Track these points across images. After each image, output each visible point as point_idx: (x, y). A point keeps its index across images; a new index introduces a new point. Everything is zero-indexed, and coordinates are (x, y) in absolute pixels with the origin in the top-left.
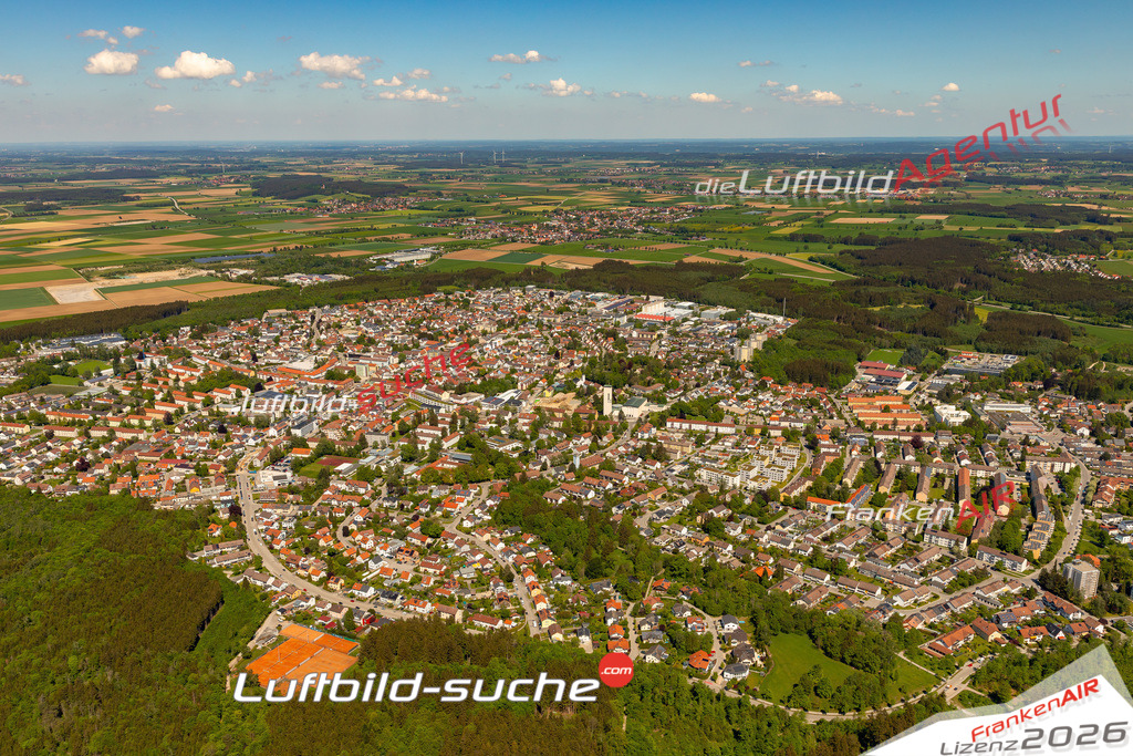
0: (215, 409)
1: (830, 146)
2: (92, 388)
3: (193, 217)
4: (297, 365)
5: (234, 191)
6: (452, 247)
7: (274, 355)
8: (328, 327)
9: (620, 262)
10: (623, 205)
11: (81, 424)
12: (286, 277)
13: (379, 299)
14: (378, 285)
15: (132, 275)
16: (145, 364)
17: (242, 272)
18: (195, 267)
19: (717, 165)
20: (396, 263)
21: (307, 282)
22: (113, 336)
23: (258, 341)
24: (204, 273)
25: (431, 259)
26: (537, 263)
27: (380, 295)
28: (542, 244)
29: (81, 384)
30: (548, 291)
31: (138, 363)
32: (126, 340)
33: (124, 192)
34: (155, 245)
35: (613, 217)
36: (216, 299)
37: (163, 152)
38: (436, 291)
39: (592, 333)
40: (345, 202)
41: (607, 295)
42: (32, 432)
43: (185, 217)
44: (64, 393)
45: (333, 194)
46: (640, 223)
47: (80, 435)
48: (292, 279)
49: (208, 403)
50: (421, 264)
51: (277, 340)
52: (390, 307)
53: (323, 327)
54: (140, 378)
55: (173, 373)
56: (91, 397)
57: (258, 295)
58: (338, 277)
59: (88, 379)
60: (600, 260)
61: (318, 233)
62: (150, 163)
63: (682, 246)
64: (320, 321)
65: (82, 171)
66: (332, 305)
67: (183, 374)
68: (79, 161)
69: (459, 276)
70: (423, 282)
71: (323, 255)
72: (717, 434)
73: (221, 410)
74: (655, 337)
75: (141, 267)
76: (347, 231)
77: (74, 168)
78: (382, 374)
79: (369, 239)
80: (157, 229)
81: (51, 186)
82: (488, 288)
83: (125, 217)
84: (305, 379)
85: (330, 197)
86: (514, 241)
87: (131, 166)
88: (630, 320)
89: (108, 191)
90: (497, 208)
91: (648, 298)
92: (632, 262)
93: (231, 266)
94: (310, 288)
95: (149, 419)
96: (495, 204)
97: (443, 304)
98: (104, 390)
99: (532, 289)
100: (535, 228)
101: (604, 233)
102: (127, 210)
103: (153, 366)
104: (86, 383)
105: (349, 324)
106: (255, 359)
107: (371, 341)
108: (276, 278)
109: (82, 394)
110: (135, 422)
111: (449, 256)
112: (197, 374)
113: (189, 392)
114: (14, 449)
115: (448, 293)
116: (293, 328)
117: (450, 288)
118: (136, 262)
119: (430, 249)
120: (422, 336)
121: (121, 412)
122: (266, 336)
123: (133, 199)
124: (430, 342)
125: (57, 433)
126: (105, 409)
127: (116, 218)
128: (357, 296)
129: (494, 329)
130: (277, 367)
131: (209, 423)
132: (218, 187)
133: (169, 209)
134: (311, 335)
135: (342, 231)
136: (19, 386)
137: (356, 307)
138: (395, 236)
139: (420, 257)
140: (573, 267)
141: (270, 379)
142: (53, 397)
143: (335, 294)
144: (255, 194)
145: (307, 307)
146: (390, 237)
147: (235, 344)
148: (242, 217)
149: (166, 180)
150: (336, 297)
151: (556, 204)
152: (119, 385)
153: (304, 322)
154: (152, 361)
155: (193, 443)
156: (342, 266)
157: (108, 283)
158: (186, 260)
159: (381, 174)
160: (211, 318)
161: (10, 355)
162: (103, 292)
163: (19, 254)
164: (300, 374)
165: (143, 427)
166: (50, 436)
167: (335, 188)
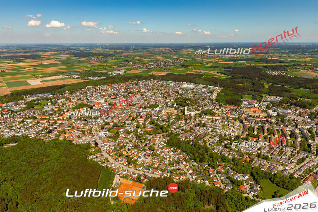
2: (46, 109)
3: (60, 62)
4: (99, 101)
6: (128, 70)
7: (92, 99)
8: (104, 91)
10: (167, 59)
11: (46, 119)
12: (89, 78)
13: (115, 83)
14: (113, 80)
15: (48, 77)
16: (59, 101)
17: (77, 76)
18: (64, 75)
20: (116, 74)
21: (95, 79)
22: (48, 94)
23: (87, 95)
24: (67, 76)
25: (124, 73)
26: (151, 74)
28: (150, 69)
29: (43, 107)
30: (157, 81)
31: (57, 101)
32: (52, 95)
33: (41, 56)
34: (52, 69)
35: (165, 62)
36: (73, 84)
38: (128, 81)
40: (98, 58)
41: (172, 82)
42: (33, 121)
43: (58, 62)
44: (39, 110)
46: (173, 63)
47: (47, 122)
48: (91, 78)
50: (122, 74)
51: (92, 95)
52: (118, 85)
54: (59, 105)
55: (68, 104)
56: (47, 111)
57: (84, 82)
58: (103, 78)
59: (45, 106)
60: (167, 73)
61: (93, 66)
63: (184, 69)
64: (102, 89)
66: (103, 85)
67: (70, 104)
69: (133, 77)
70: (125, 79)
71: (97, 72)
76: (101, 66)
79: (107, 67)
80: (52, 65)
81: (21, 54)
82: (141, 80)
83: (42, 62)
84: (103, 105)
85: (94, 57)
86: (143, 68)
89: (36, 55)
91: (182, 83)
92: (175, 73)
93: (74, 75)
94: (96, 81)
95: (65, 117)
96: (135, 59)
97: (131, 84)
98: (50, 109)
99: (152, 80)
100: (147, 65)
101: (164, 66)
102: (42, 60)
105: (109, 90)
106: (88, 100)
107: (117, 95)
108: (87, 78)
109: (44, 110)
110: (61, 118)
111: (128, 72)
112: (74, 104)
113: (73, 109)
114: (29, 126)
115: (132, 82)
116: (95, 91)
117: (132, 80)
118: (49, 74)
119: (123, 70)
121: (56, 115)
122: (89, 94)
123: (43, 58)
124: (132, 95)
125: (41, 122)
126: (52, 114)
127: (40, 62)
128: (109, 82)
129: (147, 91)
130: (94, 102)
131: (81, 118)
133: (53, 60)
134: (100, 93)
135: (99, 66)
136: (27, 108)
137: (110, 85)
139: (121, 72)
140: (161, 75)
141: (94, 106)
142: (37, 111)
143: (104, 82)
144: (74, 56)
145: (97, 86)
146: (112, 67)
147: (81, 96)
148: (73, 62)
149: (51, 53)
151: (150, 59)
152: (54, 107)
153: (97, 89)
154: (61, 101)
155: (79, 124)
156: (102, 74)
157: (42, 79)
158: (61, 73)
159: (104, 51)
160: (73, 89)
161: (22, 99)
162: (42, 81)
163: (17, 72)
164: (101, 104)
165: (63, 120)
166: (39, 123)
167: (95, 55)
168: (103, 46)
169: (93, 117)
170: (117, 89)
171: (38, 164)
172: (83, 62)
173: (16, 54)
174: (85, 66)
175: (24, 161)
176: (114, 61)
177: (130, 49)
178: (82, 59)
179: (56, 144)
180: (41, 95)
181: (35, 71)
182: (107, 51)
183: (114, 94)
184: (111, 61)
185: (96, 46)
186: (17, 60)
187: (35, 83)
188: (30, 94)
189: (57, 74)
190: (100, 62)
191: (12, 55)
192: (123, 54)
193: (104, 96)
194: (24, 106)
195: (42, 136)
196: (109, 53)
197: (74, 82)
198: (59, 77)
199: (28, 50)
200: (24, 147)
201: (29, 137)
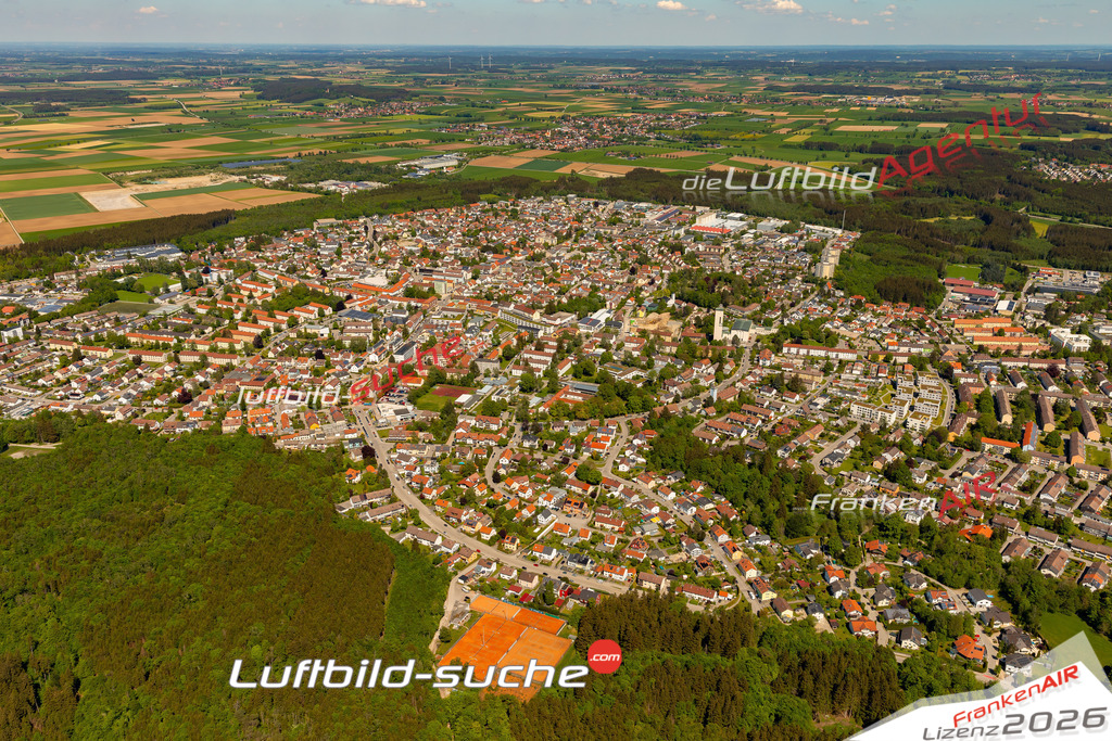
0: (303, 331)
1: (796, 53)
2: (163, 307)
3: (205, 121)
4: (368, 280)
5: (237, 94)
6: (475, 153)
7: (341, 269)
8: (386, 239)
9: (651, 171)
10: (627, 111)
11: (166, 347)
12: (321, 184)
13: (425, 208)
14: (419, 193)
15: (162, 180)
16: (213, 277)
17: (275, 178)
18: (225, 172)
19: (698, 72)
20: (426, 170)
21: (346, 190)
22: (167, 247)
23: (319, 254)
24: (236, 178)
25: (459, 166)
26: (566, 170)
27: (424, 205)
28: (562, 151)
29: (151, 301)
30: (592, 201)
31: (204, 277)
32: (182, 251)
33: (128, 94)
34: (177, 149)
35: (622, 124)
36: (261, 207)
37: (155, 53)
38: (479, 200)
39: (655, 246)
40: (352, 106)
41: (650, 205)
42: (116, 356)
43: (196, 120)
44: (136, 311)
45: (338, 98)
46: (650, 130)
47: (170, 361)
48: (329, 185)
49: (293, 323)
50: (452, 171)
51: (339, 253)
52: (440, 217)
53: (379, 239)
54: (210, 294)
55: (246, 289)
56: (166, 315)
57: (302, 203)
58: (375, 185)
59: (156, 295)
60: (631, 168)
61: (336, 138)
62: (146, 64)
63: (699, 153)
64: (375, 232)
65: (80, 71)
66: (381, 215)
67: (256, 290)
68: (74, 62)
69: (497, 184)
70: (464, 190)
71: (351, 161)
72: (840, 362)
73: (309, 331)
74: (723, 251)
75: (169, 172)
76: (364, 136)
77: (71, 68)
78: (462, 292)
79: (389, 144)
80: (173, 132)
81: (53, 86)
82: (528, 197)
83: (138, 119)
84: (383, 296)
85: (336, 101)
86: (533, 148)
87: (127, 68)
88: (687, 232)
89: (111, 92)
90: (503, 114)
91: (694, 209)
92: (663, 170)
93: (261, 172)
94: (351, 196)
95: (238, 342)
96: (501, 110)
97: (491, 214)
98: (178, 307)
99: (573, 199)
100: (548, 134)
101: (618, 140)
102: (136, 112)
103: (220, 282)
104: (157, 300)
105: (405, 235)
106: (324, 273)
107: (436, 255)
108: (313, 185)
109: (157, 313)
110: (224, 345)
111: (474, 163)
112: (270, 291)
113: (270, 310)
114: (103, 377)
115: (491, 202)
116: (351, 240)
117: (491, 196)
118: (164, 167)
119: (453, 155)
120: (485, 249)
121: (203, 333)
122: (326, 249)
123: (139, 101)
124: (496, 255)
125: (145, 358)
126: (187, 330)
127: (128, 120)
128: (402, 205)
129: (555, 241)
130: (349, 282)
131: (301, 347)
132: (219, 89)
133: (179, 111)
134: (371, 247)
135: (360, 136)
136: (89, 304)
137: (406, 217)
138: (415, 141)
139: (448, 163)
140: (607, 175)
141: (349, 298)
142: (127, 315)
143: (382, 205)
144: (259, 97)
145: (356, 217)
146: (409, 142)
147: (296, 256)
148: (255, 121)
149: (166, 82)
150: (382, 206)
151: (561, 110)
152: (192, 302)
153: (358, 233)
154: (219, 276)
155: (293, 370)
156: (372, 172)
157: (142, 189)
158: (213, 166)
159: (376, 77)
160: (265, 227)
161: (68, 268)
162: (140, 197)
163: (41, 155)
164: (377, 290)
165: (232, 352)
166: (138, 362)
167: (339, 92)
168: (369, 59)
169: (347, 343)
170: (434, 234)
171: (146, 528)
172: (292, 121)
173: (32, 88)
174: (302, 136)
175: (94, 513)
176: (416, 117)
177: (475, 68)
178: (288, 108)
179: (212, 450)
180: (140, 253)
181: (109, 156)
182: (387, 79)
183: (425, 253)
184: (404, 120)
185: (343, 57)
186: (39, 109)
187: (115, 203)
188: (96, 247)
189: (198, 167)
190: (362, 120)
191: (17, 88)
192: (451, 89)
193: (388, 259)
194: (79, 295)
195: (155, 417)
196: (396, 85)
197: (265, 203)
198: (204, 180)
199: (77, 69)
200: (88, 459)
201: (102, 419)
